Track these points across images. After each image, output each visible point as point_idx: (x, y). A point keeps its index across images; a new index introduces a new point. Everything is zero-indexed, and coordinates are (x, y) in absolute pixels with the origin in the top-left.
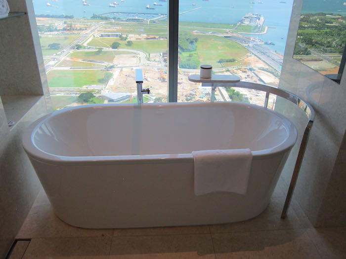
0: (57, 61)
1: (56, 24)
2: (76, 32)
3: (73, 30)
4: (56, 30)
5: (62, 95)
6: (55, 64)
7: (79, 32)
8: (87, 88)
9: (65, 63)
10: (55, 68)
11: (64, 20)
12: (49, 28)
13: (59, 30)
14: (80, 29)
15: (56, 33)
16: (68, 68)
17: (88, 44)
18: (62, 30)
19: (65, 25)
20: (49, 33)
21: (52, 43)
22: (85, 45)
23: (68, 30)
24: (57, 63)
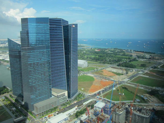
0: (143, 72)
1: (146, 56)
2: (155, 60)
3: (154, 59)
4: (146, 58)
5: (142, 88)
6: (142, 73)
7: (157, 60)
8: (156, 88)
9: (147, 74)
10: (141, 75)
11: (150, 54)
12: (142, 57)
13: (147, 59)
14: (158, 59)
15: (146, 60)
16: (148, 77)
17: (161, 67)
18: (148, 59)
19: (150, 57)
20: (142, 59)
21: (142, 64)
22: (159, 67)
23: (152, 59)
24: (143, 73)
